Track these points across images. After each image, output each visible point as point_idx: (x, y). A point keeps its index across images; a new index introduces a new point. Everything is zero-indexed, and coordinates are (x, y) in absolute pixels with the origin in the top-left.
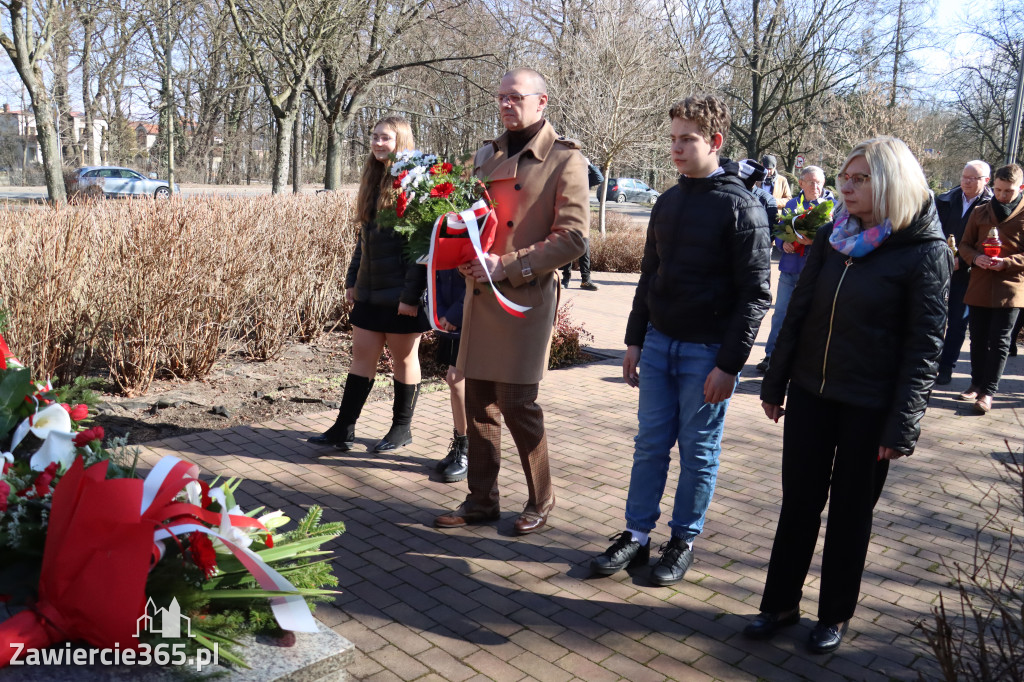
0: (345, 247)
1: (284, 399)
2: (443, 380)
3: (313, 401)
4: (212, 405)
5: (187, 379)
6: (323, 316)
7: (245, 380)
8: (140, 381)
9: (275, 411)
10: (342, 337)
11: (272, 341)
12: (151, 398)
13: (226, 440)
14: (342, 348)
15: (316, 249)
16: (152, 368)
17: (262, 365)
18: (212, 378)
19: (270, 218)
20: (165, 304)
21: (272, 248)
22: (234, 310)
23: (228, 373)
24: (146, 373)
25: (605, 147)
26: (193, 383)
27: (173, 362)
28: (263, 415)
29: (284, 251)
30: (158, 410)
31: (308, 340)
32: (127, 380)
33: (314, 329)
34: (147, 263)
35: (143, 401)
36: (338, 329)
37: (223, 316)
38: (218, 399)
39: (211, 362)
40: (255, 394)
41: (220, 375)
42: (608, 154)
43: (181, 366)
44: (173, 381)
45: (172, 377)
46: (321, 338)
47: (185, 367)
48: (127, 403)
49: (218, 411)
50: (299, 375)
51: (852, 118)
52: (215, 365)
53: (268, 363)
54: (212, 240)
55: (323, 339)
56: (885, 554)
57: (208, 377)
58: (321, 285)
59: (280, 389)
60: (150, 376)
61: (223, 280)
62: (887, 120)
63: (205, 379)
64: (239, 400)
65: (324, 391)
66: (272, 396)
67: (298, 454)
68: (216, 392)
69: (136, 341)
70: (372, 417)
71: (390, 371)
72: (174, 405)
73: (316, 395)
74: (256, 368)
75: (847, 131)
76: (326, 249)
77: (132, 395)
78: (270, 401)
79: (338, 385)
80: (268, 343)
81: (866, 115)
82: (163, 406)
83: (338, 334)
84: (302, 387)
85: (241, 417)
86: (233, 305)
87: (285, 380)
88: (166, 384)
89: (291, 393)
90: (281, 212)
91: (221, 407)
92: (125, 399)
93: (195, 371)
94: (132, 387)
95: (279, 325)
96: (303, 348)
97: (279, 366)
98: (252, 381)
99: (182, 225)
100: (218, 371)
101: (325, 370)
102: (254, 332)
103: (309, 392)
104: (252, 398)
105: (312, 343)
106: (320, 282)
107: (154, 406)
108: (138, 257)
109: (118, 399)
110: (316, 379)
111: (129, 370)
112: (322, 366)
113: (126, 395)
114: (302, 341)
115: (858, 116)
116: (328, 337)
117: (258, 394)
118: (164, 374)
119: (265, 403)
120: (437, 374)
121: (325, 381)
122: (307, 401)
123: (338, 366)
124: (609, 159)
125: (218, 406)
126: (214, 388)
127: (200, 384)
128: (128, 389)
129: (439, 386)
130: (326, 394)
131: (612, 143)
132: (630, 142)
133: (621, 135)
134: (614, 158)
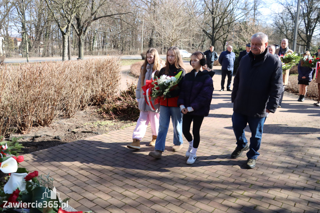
0: (94, 77)
1: (79, 132)
2: (132, 122)
3: (89, 132)
4: (54, 136)
5: (44, 126)
6: (88, 101)
7: (64, 125)
8: (27, 128)
9: (77, 136)
10: (94, 108)
11: (71, 111)
12: (32, 134)
13: (62, 149)
14: (95, 112)
15: (85, 79)
16: (31, 123)
17: (68, 119)
18: (52, 125)
19: (69, 69)
20: (35, 101)
21: (71, 79)
22: (59, 101)
23: (58, 123)
24: (29, 125)
25: (170, 41)
26: (46, 127)
27: (39, 121)
28: (73, 138)
29: (75, 80)
30: (35, 139)
31: (83, 110)
32: (23, 128)
33: (85, 106)
34: (28, 87)
35: (29, 135)
36: (92, 105)
37: (55, 103)
38: (56, 133)
39: (51, 120)
40: (68, 130)
41: (55, 124)
42: (172, 43)
43: (41, 122)
44: (39, 127)
45: (38, 126)
46: (87, 108)
47: (43, 122)
48: (23, 137)
49: (57, 138)
50: (82, 122)
51: (244, 29)
52: (53, 120)
53: (71, 118)
54: (51, 77)
55: (88, 109)
56: (300, 178)
57: (51, 125)
58: (86, 91)
59: (77, 128)
60: (30, 126)
61: (55, 91)
62: (255, 30)
63: (50, 126)
64: (63, 133)
65: (92, 128)
66: (75, 131)
67: (89, 153)
68: (55, 130)
69: (25, 114)
70: (112, 137)
71: (113, 119)
72: (40, 136)
73: (90, 130)
74: (67, 120)
75: (243, 33)
76: (88, 79)
77: (24, 133)
78: (74, 133)
79: (97, 126)
80: (70, 112)
81: (249, 29)
82: (37, 137)
83: (92, 107)
84: (84, 127)
85: (65, 140)
86: (58, 99)
87: (78, 125)
88: (36, 128)
89: (81, 130)
90: (73, 67)
91: (58, 137)
92: (22, 135)
93: (46, 123)
94: (25, 130)
95: (74, 105)
96: (82, 112)
97: (74, 119)
98: (66, 126)
99: (40, 73)
100: (54, 123)
101: (90, 120)
102: (65, 108)
103: (87, 128)
104: (68, 132)
105: (84, 111)
106: (86, 90)
107: (34, 137)
108: (25, 85)
109: (20, 135)
110: (88, 123)
111: (23, 125)
112: (89, 118)
113: (23, 133)
114: (81, 110)
115: (246, 28)
116: (89, 108)
117: (70, 130)
118: (35, 125)
119: (73, 133)
120: (129, 119)
121: (92, 124)
122: (88, 132)
123: (95, 119)
124: (172, 45)
125: (56, 136)
126: (53, 129)
127: (48, 128)
128: (23, 131)
129: (132, 124)
130: (93, 129)
131: (173, 39)
132: (178, 39)
133: (176, 37)
134: (174, 45)
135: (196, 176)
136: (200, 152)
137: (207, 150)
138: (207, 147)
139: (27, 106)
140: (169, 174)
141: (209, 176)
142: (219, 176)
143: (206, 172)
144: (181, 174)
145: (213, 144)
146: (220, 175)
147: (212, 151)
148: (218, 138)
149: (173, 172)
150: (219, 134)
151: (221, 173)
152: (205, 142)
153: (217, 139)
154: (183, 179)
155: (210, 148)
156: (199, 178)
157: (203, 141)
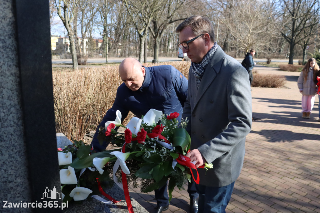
25: (246, 45)
42: (247, 47)
124: (247, 49)
131: (249, 44)
132: (255, 43)
133: (252, 41)
134: (249, 49)
135: (267, 191)
136: (273, 165)
137: (280, 163)
138: (280, 161)
139: (107, 106)
140: (239, 185)
141: (282, 192)
142: (292, 194)
143: (278, 188)
144: (251, 186)
145: (287, 158)
146: (294, 193)
147: (286, 166)
148: (293, 152)
149: (243, 183)
150: (294, 147)
151: (295, 190)
152: (278, 155)
153: (291, 152)
154: (252, 192)
155: (284, 162)
156: (270, 193)
157: (276, 154)
